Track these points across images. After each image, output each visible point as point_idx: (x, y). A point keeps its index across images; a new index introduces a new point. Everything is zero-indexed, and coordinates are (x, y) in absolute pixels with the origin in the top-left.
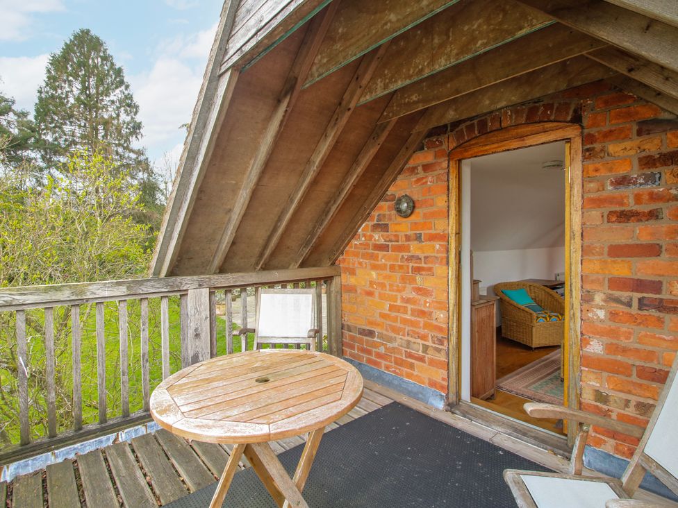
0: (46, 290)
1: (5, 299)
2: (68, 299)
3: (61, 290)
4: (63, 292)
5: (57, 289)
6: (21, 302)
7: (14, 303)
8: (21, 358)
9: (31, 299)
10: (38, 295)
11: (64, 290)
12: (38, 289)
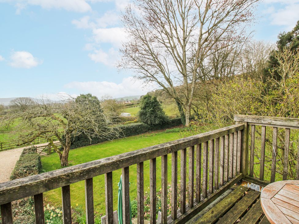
0: (286, 120)
1: (269, 121)
2: (297, 126)
3: (293, 121)
4: (294, 122)
5: (291, 120)
6: (275, 124)
7: (272, 124)
8: (274, 147)
9: (279, 123)
10: (282, 122)
11: (294, 121)
12: (282, 119)
